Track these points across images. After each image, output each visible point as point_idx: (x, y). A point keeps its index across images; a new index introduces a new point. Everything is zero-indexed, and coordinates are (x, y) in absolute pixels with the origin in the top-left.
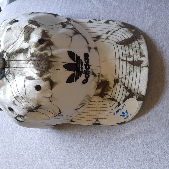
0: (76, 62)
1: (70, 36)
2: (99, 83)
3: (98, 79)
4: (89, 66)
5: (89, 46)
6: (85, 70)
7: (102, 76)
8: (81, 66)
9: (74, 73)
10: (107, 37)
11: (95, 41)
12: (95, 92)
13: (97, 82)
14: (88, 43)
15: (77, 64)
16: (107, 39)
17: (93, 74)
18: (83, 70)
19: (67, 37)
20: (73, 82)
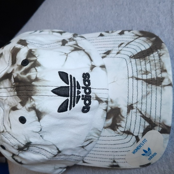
0: (69, 85)
1: (65, 54)
2: (108, 111)
3: (106, 106)
4: (90, 89)
5: (93, 64)
6: (84, 94)
7: (111, 101)
8: (77, 90)
9: (68, 99)
10: (119, 51)
11: (103, 57)
12: (105, 124)
13: (106, 110)
14: (91, 60)
15: (71, 87)
16: (118, 53)
17: (98, 99)
18: (81, 95)
19: (61, 55)
20: (67, 110)
